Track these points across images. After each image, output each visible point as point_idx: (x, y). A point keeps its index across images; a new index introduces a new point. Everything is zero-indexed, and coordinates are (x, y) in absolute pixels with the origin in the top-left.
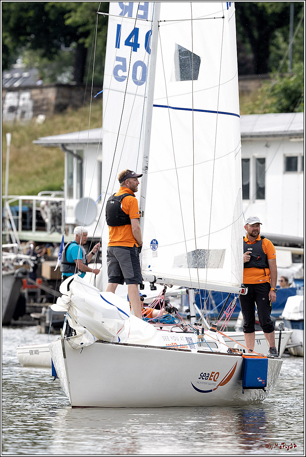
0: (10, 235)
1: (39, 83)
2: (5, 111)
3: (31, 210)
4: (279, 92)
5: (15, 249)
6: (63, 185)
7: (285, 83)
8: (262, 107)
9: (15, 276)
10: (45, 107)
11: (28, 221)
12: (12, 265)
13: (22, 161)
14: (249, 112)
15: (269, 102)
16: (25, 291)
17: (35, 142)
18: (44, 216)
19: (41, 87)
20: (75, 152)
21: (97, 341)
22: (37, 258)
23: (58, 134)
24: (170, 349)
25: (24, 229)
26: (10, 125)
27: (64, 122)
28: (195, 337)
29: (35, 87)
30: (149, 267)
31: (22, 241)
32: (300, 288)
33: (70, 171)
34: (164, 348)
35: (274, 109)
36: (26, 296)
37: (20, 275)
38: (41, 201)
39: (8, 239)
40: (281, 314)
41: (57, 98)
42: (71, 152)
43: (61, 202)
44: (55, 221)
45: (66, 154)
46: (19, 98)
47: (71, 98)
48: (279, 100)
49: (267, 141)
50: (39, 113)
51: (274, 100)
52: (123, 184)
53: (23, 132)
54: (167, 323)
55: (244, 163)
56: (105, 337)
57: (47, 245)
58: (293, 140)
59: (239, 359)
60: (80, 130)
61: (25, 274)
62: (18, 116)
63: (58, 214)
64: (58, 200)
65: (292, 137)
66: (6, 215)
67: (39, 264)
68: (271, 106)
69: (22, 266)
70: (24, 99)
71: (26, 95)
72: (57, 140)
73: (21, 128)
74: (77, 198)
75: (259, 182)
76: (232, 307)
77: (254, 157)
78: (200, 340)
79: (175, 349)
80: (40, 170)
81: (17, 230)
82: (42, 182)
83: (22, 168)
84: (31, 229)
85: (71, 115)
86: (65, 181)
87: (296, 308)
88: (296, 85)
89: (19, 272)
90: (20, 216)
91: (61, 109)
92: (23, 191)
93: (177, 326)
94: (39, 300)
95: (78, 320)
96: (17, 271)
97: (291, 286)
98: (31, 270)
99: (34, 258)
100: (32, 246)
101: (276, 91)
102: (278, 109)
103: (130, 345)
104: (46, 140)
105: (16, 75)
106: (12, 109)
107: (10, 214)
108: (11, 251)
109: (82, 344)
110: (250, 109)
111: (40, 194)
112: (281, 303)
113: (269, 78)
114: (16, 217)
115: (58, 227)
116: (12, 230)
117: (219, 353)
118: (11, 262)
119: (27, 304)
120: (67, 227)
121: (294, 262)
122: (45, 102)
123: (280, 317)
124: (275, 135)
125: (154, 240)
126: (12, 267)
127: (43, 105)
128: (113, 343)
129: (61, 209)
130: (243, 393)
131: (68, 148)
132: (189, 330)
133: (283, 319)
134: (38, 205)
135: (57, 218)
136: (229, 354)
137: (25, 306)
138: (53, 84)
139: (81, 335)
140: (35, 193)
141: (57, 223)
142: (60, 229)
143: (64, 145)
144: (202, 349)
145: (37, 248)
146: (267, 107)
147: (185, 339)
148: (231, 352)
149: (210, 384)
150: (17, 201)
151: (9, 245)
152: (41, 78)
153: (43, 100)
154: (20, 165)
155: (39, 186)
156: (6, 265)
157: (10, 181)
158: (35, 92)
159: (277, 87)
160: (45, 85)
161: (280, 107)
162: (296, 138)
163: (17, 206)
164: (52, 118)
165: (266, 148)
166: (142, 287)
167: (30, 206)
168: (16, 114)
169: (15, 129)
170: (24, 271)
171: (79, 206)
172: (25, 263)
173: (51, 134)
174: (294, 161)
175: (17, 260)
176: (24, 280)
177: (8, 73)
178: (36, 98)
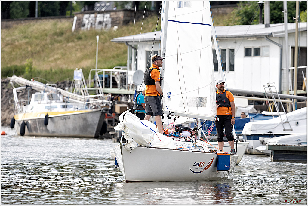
0: (98, 90)
1: (115, 9)
2: (97, 24)
3: (109, 77)
4: (242, 14)
5: (101, 97)
6: (127, 63)
7: (246, 9)
8: (233, 22)
9: (101, 111)
10: (118, 22)
11: (108, 82)
12: (100, 106)
13: (105, 50)
14: (226, 24)
15: (237, 19)
16: (107, 120)
17: (112, 40)
18: (116, 80)
19: (115, 11)
20: (133, 46)
21: (139, 146)
22: (113, 102)
23: (125, 36)
24: (178, 150)
25: (105, 87)
26: (99, 31)
27: (128, 30)
28: (191, 144)
29: (113, 11)
30: (167, 106)
31: (105, 93)
32: (252, 119)
33: (131, 56)
34: (175, 150)
35: (240, 23)
36: (107, 122)
37: (104, 111)
38: (115, 72)
39: (97, 92)
40: (241, 133)
41: (124, 17)
42: (131, 46)
43: (125, 72)
44: (122, 83)
45: (128, 47)
46: (104, 17)
47: (131, 17)
48: (242, 18)
49: (236, 40)
50: (114, 25)
51: (240, 18)
52: (154, 63)
53: (105, 35)
54: (177, 136)
55: (223, 52)
56: (143, 144)
57: (118, 95)
58: (249, 39)
59: (215, 155)
60: (136, 34)
61: (106, 110)
62: (104, 26)
63: (124, 79)
64: (124, 71)
65: (249, 38)
66: (96, 79)
67: (114, 105)
68: (238, 21)
69: (105, 106)
70: (106, 17)
71: (108, 15)
72: (124, 39)
73: (105, 33)
74: (134, 70)
75: (231, 61)
76: (211, 128)
77: (228, 48)
78: (194, 145)
79: (181, 150)
80: (115, 55)
81: (102, 87)
82: (116, 61)
83: (105, 54)
84: (109, 87)
85: (132, 26)
86: (128, 61)
87: (250, 128)
88: (252, 10)
89: (103, 110)
90: (104, 80)
91: (126, 22)
92: (106, 66)
93: (182, 138)
94: (114, 124)
95: (129, 135)
96: (102, 109)
97: (247, 117)
98: (110, 108)
99: (111, 102)
100: (110, 96)
101: (241, 13)
102: (242, 23)
103: (156, 148)
104: (117, 39)
105: (103, 5)
106: (100, 23)
107: (98, 79)
108: (99, 98)
109: (131, 147)
110: (226, 23)
111: (114, 68)
112: (242, 126)
113: (237, 6)
114: (101, 80)
115: (124, 86)
116: (100, 87)
117: (204, 152)
118: (99, 104)
119: (108, 127)
120: (128, 86)
121: (249, 104)
122: (118, 19)
123: (241, 134)
124: (239, 37)
125: (169, 92)
126: (100, 107)
127: (117, 21)
128: (147, 147)
129: (125, 76)
130: (217, 173)
131: (129, 44)
132: (188, 140)
133: (243, 135)
134: (113, 74)
135: (124, 81)
136: (209, 153)
137: (106, 128)
138: (122, 9)
139: (131, 143)
140: (112, 68)
141: (123, 83)
142: (125, 87)
143: (127, 42)
144: (195, 150)
145: (113, 97)
146: (236, 22)
147: (186, 145)
148: (211, 151)
149: (199, 169)
150: (103, 72)
151: (98, 95)
152: (116, 7)
153: (117, 18)
154: (104, 53)
155: (114, 64)
156: (96, 106)
157: (99, 61)
158: (112, 14)
159: (241, 11)
160: (118, 10)
161: (243, 22)
162: (251, 38)
163: (102, 75)
164: (121, 28)
165: (235, 44)
166: (163, 117)
167: (109, 74)
168: (103, 25)
169: (101, 33)
170: (106, 109)
171: (135, 74)
172: (106, 105)
173: (121, 36)
174: (250, 50)
175: (103, 103)
176: (106, 114)
177: (99, 3)
178: (113, 17)
